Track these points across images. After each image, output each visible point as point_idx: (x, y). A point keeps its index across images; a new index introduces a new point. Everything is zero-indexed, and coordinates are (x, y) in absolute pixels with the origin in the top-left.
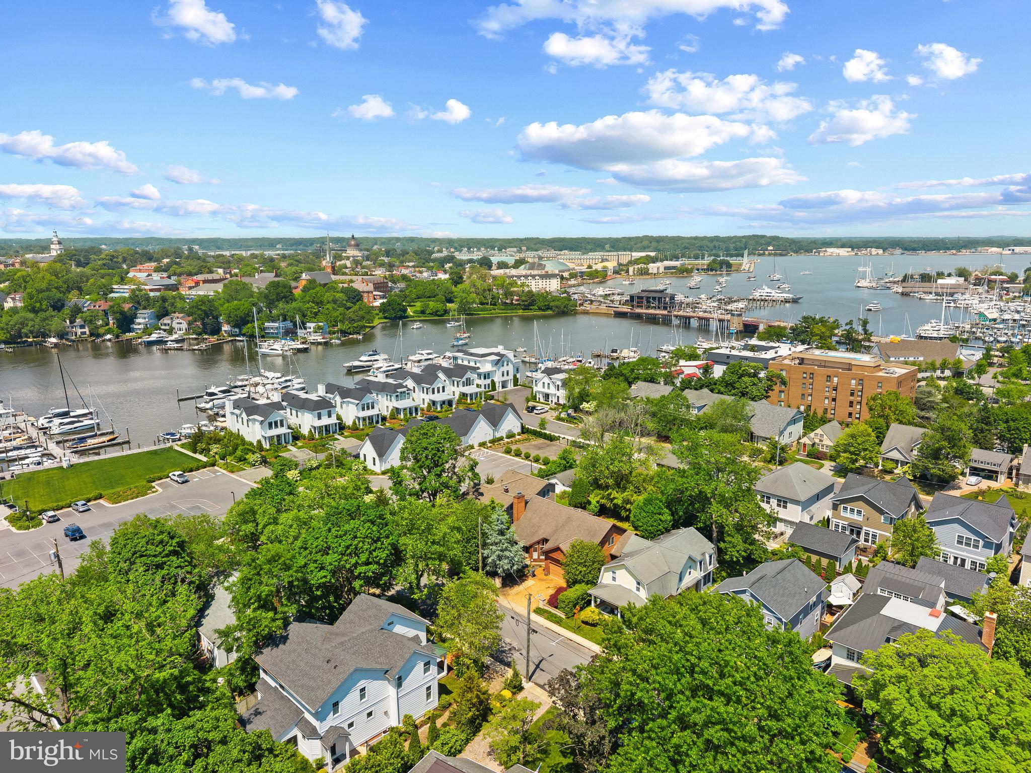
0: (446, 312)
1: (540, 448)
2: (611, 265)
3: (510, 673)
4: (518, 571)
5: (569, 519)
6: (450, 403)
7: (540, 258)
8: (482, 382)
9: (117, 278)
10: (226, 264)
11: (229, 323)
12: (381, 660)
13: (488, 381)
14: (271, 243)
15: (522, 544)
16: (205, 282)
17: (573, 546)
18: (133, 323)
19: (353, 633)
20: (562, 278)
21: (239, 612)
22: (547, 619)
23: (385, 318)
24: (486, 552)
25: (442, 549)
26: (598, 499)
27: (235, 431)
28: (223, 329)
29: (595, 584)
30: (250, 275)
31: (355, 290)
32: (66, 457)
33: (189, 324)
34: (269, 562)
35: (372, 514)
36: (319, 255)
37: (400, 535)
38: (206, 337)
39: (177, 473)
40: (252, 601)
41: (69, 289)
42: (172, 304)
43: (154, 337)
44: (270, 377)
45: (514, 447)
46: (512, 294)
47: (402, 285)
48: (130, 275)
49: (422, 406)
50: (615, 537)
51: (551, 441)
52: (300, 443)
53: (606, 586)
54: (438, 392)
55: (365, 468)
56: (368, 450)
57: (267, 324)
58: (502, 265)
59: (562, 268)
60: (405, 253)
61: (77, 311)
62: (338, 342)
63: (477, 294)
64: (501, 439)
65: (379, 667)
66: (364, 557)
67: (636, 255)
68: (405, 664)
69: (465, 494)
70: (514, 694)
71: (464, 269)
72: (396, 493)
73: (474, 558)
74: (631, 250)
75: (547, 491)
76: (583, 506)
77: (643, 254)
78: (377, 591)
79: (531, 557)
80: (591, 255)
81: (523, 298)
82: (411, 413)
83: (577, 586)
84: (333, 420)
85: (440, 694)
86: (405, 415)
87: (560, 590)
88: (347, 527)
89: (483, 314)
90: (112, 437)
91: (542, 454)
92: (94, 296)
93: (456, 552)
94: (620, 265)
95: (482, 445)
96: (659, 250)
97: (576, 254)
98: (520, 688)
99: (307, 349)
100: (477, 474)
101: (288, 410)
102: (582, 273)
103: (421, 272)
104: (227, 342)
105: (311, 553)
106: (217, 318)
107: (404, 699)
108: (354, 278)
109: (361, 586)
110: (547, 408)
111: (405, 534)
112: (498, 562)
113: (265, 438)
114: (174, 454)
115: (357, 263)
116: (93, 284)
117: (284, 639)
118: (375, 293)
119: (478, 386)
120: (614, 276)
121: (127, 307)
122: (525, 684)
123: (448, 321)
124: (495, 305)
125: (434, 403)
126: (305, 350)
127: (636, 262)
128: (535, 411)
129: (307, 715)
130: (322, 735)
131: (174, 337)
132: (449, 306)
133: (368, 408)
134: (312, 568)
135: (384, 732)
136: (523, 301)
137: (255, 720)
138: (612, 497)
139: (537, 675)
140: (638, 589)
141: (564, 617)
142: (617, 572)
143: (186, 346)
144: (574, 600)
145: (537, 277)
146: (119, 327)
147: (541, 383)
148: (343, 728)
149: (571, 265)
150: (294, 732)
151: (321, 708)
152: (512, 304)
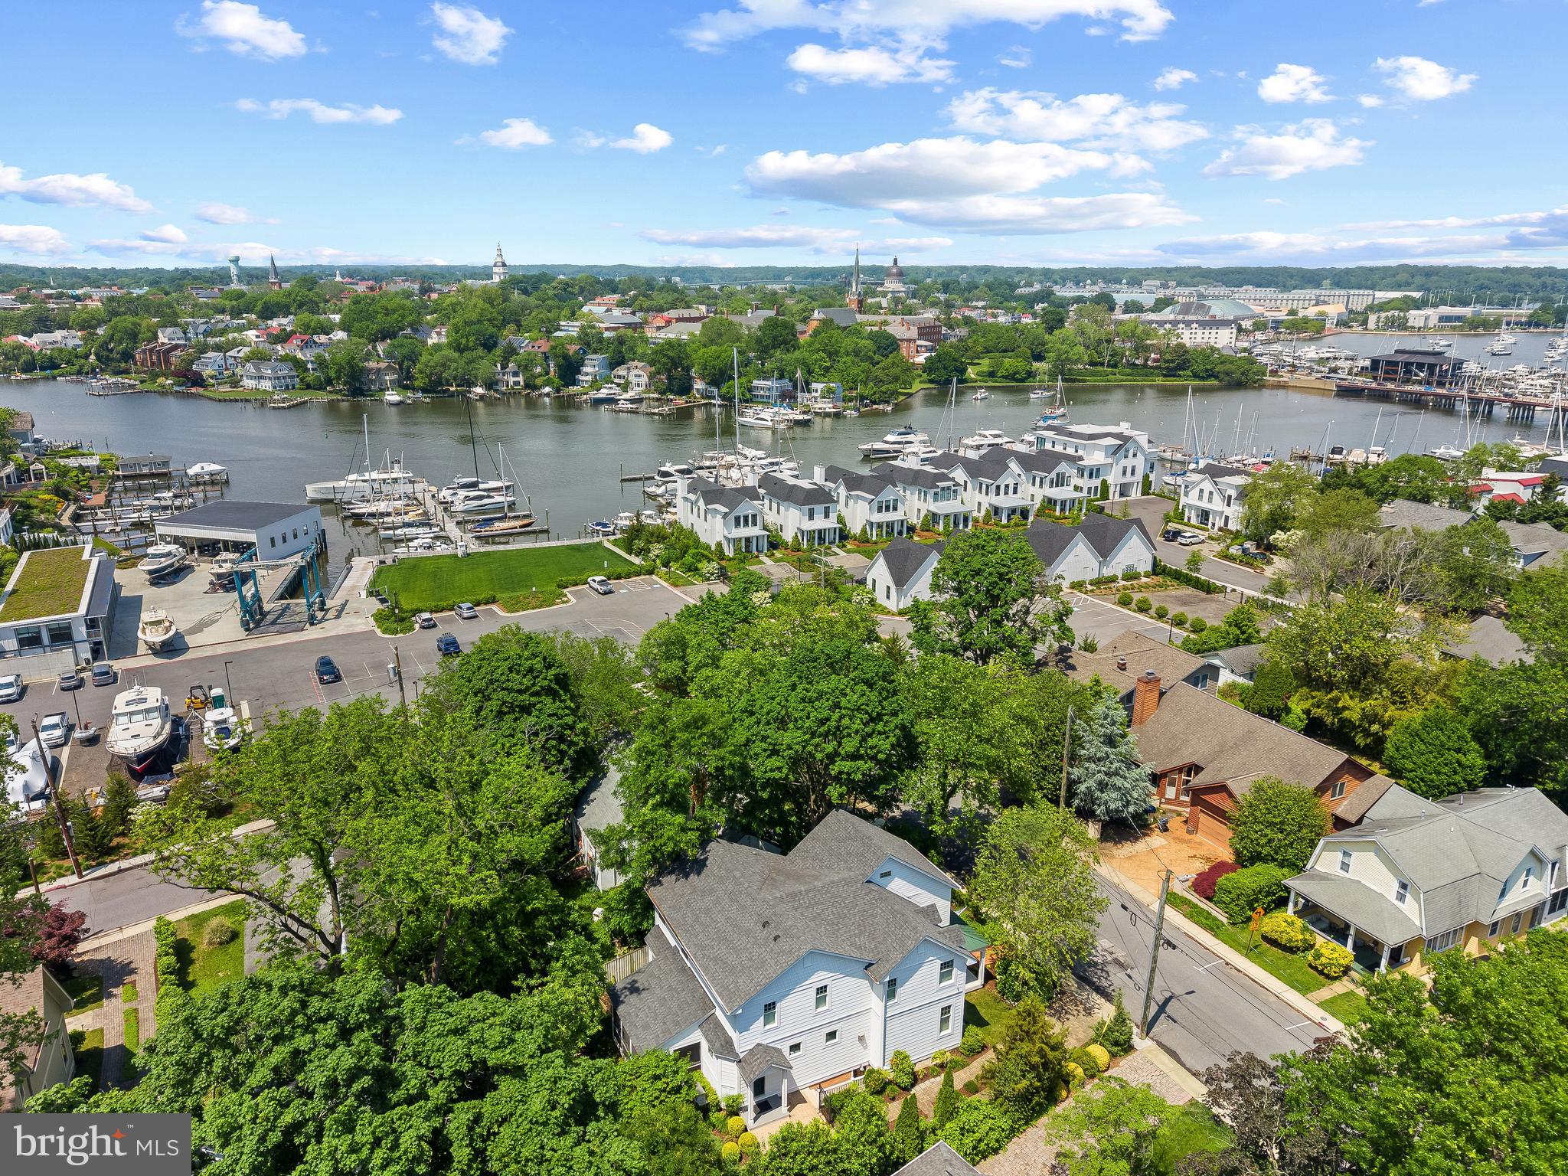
0: (1030, 374)
1: (1185, 604)
2: (1334, 310)
3: (1106, 1012)
4: (1136, 816)
5: (1250, 734)
6: (1024, 513)
7: (1201, 296)
8: (1085, 483)
9: (566, 312)
10: (711, 299)
11: (703, 379)
12: (861, 942)
13: (1096, 482)
14: (778, 274)
15: (1147, 768)
16: (679, 320)
17: (1259, 789)
18: (579, 372)
19: (816, 878)
20: (1240, 330)
21: (629, 809)
22: (1190, 917)
23: (931, 381)
24: (1076, 772)
25: (994, 752)
26: (1307, 705)
27: (686, 525)
28: (695, 386)
29: (1300, 870)
30: (740, 313)
31: (890, 337)
32: (465, 542)
33: (650, 378)
34: (687, 727)
35: (871, 670)
36: (842, 290)
37: (918, 715)
38: (671, 397)
39: (598, 578)
40: (652, 791)
41: (505, 323)
42: (632, 349)
43: (604, 393)
44: (750, 456)
45: (1136, 596)
46: (1147, 349)
47: (963, 332)
48: (585, 309)
49: (975, 514)
50: (1348, 780)
51: (1209, 592)
52: (778, 554)
53: (1325, 878)
54: (1006, 493)
55: (872, 602)
56: (880, 573)
57: (755, 382)
58: (1132, 307)
59: (1240, 313)
60: (972, 287)
61: (511, 351)
62: (855, 413)
63: (1088, 347)
64: (1113, 579)
65: (855, 954)
66: (850, 745)
67: (1382, 295)
68: (905, 958)
69: (1042, 664)
70: (1113, 1055)
71: (1068, 312)
72: (919, 644)
73: (1051, 778)
74: (1373, 287)
75: (1202, 676)
76: (1275, 714)
77: (1398, 294)
78: (871, 808)
79: (1162, 794)
80: (1296, 293)
81: (1168, 357)
82: (956, 524)
83: (1259, 867)
84: (831, 523)
85: (967, 1022)
86: (946, 525)
87: (1220, 868)
88: (823, 686)
89: (1091, 381)
90: (526, 521)
91: (1191, 614)
92: (534, 334)
93: (1022, 762)
94: (1351, 312)
95: (1078, 586)
96: (1428, 290)
97: (1268, 292)
98: (1127, 1047)
99: (808, 421)
100: (1069, 630)
101: (766, 502)
102: (1277, 322)
103: (995, 316)
104: (699, 406)
105: (758, 723)
106: (687, 369)
107: (897, 1021)
108: (890, 318)
109: (841, 796)
110: (1203, 535)
111: (929, 715)
112: (1098, 794)
113: (728, 540)
114: (601, 553)
115: (896, 301)
116: (535, 318)
117: (699, 866)
118: (919, 342)
119: (1076, 488)
120: (1338, 329)
121: (572, 349)
122: (1136, 1041)
123: (1032, 389)
124: (1115, 366)
125: (997, 511)
126: (805, 424)
127: (1382, 307)
128: (1179, 539)
129: (718, 1013)
130: (742, 1056)
131: (630, 395)
132: (1036, 365)
133: (888, 509)
134: (758, 750)
135: (856, 1073)
136: (1167, 362)
137: (633, 999)
138: (1340, 705)
139: (1162, 1025)
140: (1401, 898)
141: (1225, 921)
142: (1354, 855)
143: (643, 408)
144: (1250, 892)
145: (1194, 325)
146: (561, 377)
147: (1197, 490)
148: (779, 1051)
149: (1258, 310)
150: (696, 1036)
151: (743, 1007)
152: (1145, 366)
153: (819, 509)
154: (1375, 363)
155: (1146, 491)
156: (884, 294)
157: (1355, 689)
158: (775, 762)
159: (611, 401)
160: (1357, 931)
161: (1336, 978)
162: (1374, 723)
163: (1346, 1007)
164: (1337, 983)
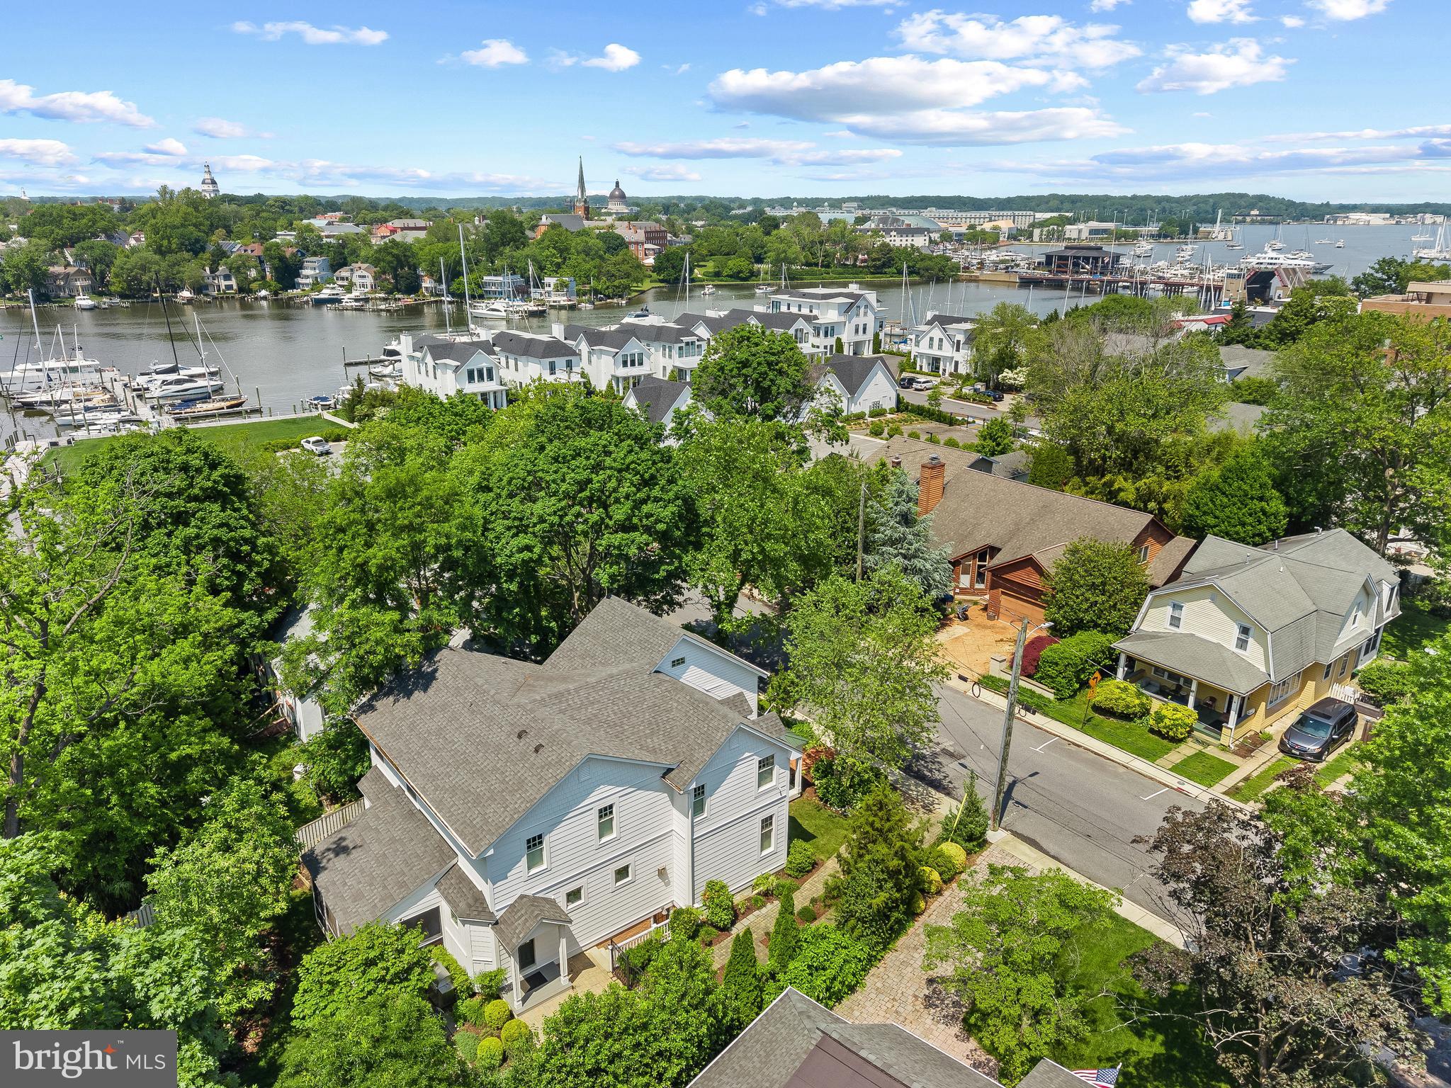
0: (754, 274)
2: (1005, 226)
7: (894, 213)
8: (821, 340)
9: (282, 224)
11: (431, 277)
12: (656, 742)
13: (831, 341)
16: (404, 228)
18: (299, 276)
19: (588, 675)
20: (930, 240)
23: (661, 281)
24: (872, 559)
28: (424, 285)
29: (1126, 633)
31: (619, 237)
33: (375, 279)
38: (400, 296)
39: (312, 439)
41: (213, 228)
42: (354, 251)
43: (326, 293)
45: (887, 427)
46: (855, 249)
48: (304, 222)
50: (1150, 544)
51: (952, 424)
53: (1153, 636)
57: (486, 279)
59: (928, 226)
60: (690, 211)
61: (220, 255)
62: (589, 306)
63: (803, 249)
65: (649, 757)
67: (1041, 216)
68: (714, 757)
70: (969, 852)
74: (1033, 210)
77: (1053, 215)
79: (956, 584)
80: (973, 214)
81: (874, 255)
83: (1081, 635)
84: (575, 378)
85: (791, 839)
90: (234, 403)
91: (942, 437)
92: (247, 239)
94: (1018, 228)
96: (1077, 211)
98: (982, 842)
99: (544, 311)
101: (503, 357)
102: (959, 235)
104: (429, 303)
106: (414, 268)
107: (708, 842)
108: (617, 223)
110: (935, 381)
113: (462, 396)
114: (319, 423)
116: (247, 225)
117: (425, 680)
118: (647, 246)
119: (814, 345)
120: (1010, 242)
121: (290, 254)
122: (990, 833)
123: (757, 286)
124: (828, 266)
126: (540, 315)
127: (1042, 224)
128: (915, 385)
129: (463, 863)
130: (498, 915)
131: (355, 294)
132: (756, 266)
133: (633, 364)
134: (499, 529)
135: (657, 919)
136: (874, 260)
137: (340, 862)
138: (1116, 486)
139: (1012, 813)
140: (1242, 644)
141: (1052, 697)
142: (1187, 607)
143: (369, 306)
144: (1078, 661)
145: (893, 233)
146: (278, 280)
147: (927, 339)
148: (552, 903)
149: (943, 225)
150: (433, 899)
151: (496, 845)
152: (854, 265)
153: (561, 362)
154: (1049, 258)
155: (876, 351)
156: (610, 214)
157: (1127, 470)
158: (523, 540)
159: (334, 301)
160: (1200, 685)
161: (1180, 741)
162: (1150, 500)
163: (1200, 769)
164: (1183, 746)
